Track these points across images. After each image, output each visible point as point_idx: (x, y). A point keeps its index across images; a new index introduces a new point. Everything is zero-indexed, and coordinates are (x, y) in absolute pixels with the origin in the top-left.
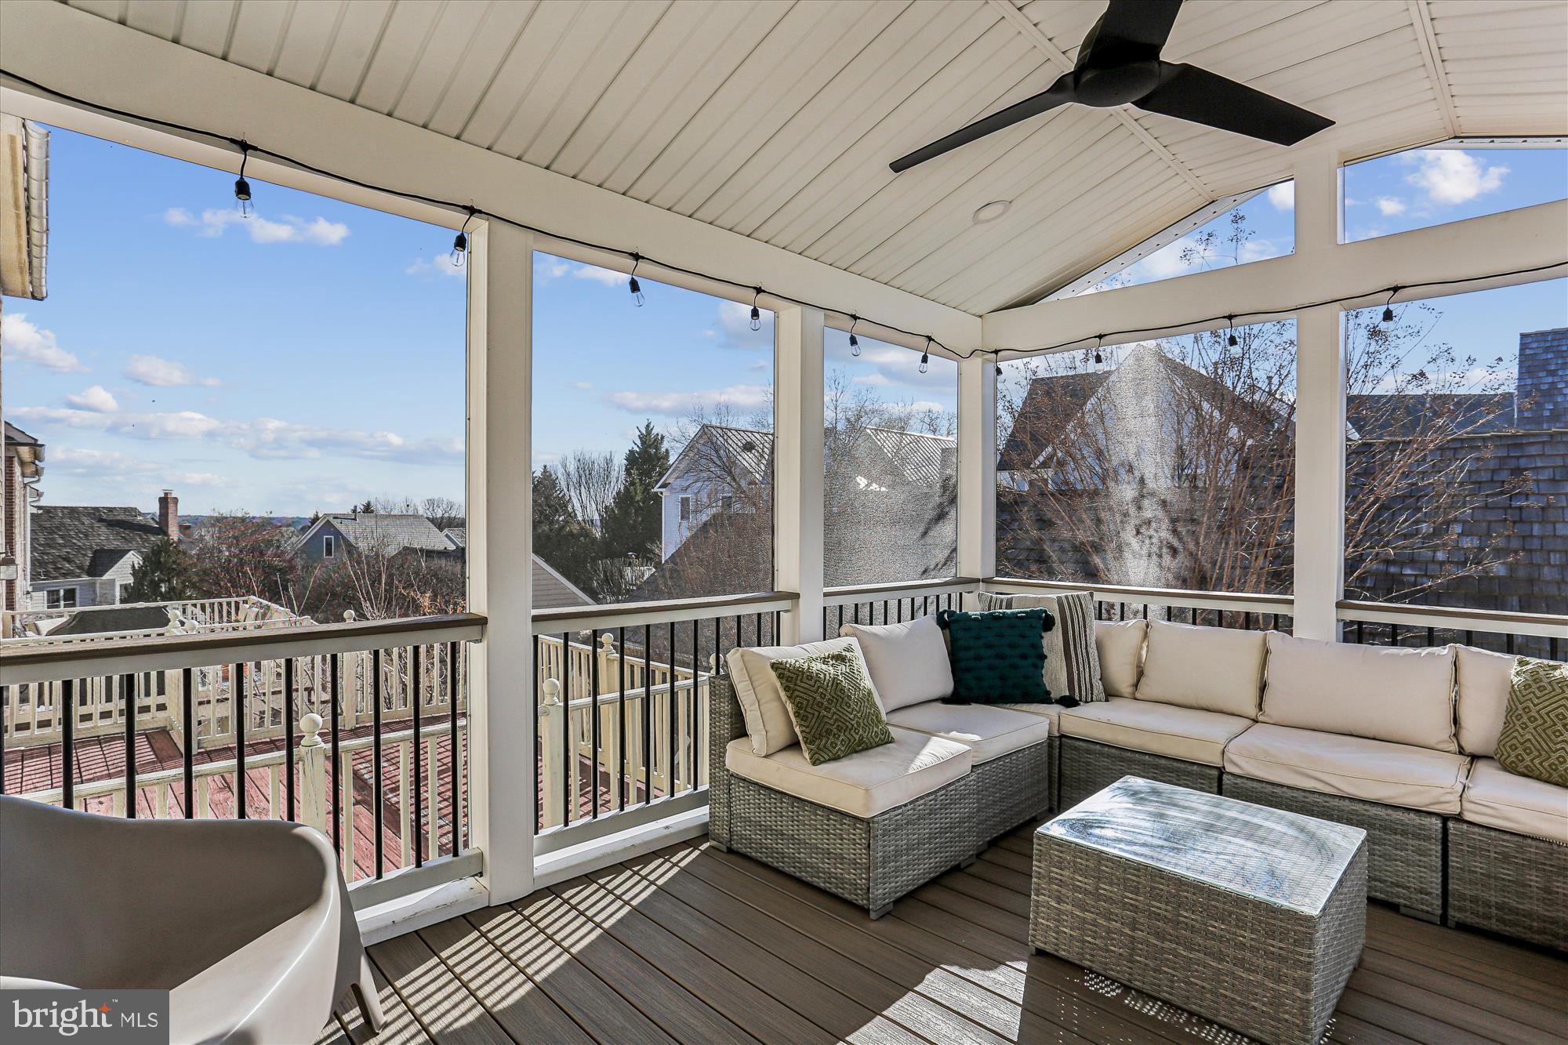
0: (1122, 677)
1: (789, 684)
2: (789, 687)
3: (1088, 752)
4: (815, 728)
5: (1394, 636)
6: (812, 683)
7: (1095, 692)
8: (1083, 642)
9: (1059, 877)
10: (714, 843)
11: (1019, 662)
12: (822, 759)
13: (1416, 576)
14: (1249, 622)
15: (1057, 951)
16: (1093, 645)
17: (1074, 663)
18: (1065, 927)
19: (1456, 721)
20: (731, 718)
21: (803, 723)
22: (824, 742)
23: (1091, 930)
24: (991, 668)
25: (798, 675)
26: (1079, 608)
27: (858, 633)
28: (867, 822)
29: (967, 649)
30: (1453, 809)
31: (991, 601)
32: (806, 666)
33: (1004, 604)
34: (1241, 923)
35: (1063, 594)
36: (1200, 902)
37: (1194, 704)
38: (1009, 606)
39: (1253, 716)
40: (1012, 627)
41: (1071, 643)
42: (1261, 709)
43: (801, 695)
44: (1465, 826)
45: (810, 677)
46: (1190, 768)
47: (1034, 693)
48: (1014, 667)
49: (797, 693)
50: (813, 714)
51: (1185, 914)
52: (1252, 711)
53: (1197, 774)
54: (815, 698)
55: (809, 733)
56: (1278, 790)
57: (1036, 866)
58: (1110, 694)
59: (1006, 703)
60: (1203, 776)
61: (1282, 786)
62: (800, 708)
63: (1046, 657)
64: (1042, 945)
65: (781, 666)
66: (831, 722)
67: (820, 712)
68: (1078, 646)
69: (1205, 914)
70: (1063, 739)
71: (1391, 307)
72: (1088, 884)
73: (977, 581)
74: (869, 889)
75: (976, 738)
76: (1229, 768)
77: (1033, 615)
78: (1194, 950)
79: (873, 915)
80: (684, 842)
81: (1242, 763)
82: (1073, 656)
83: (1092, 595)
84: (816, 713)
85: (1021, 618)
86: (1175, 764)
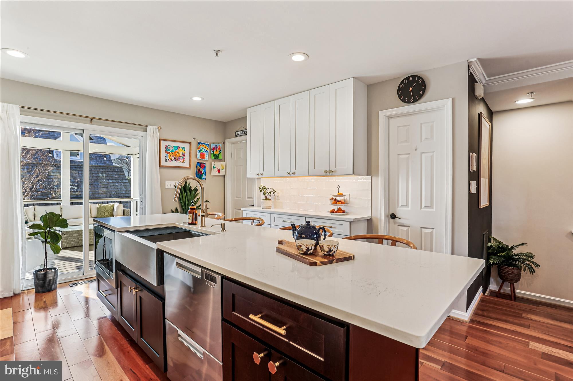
19: (91, 213)
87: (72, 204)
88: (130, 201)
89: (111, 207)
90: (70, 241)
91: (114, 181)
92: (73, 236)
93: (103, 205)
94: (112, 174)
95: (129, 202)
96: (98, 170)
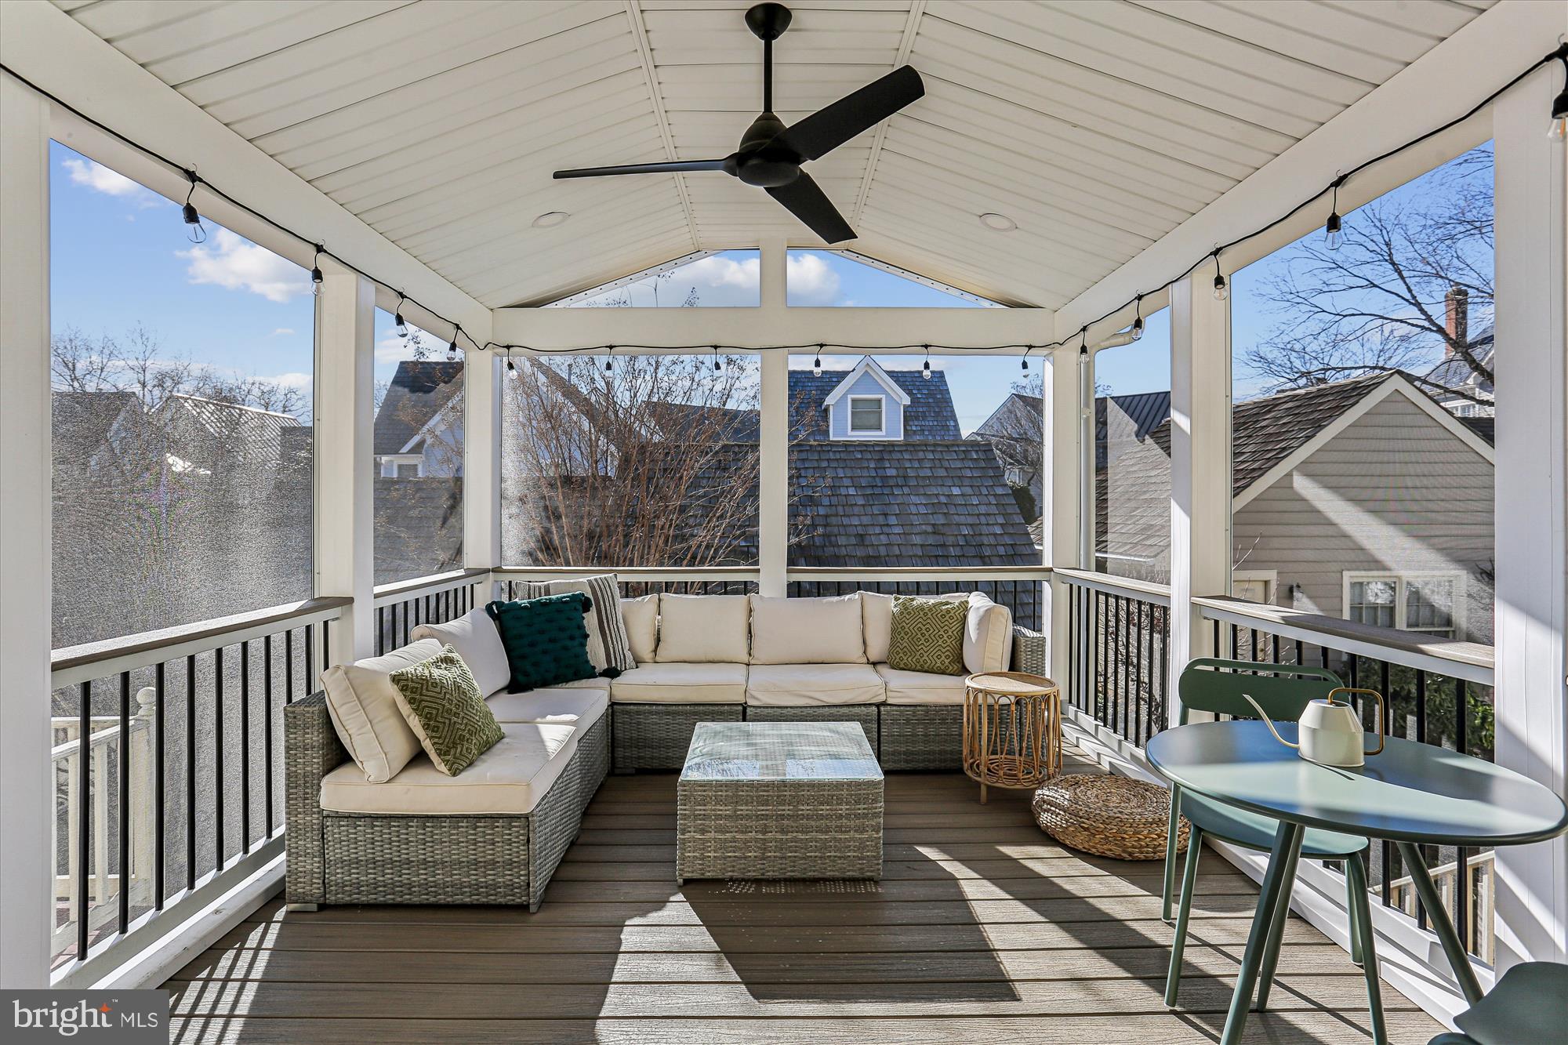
0: (644, 647)
1: (413, 695)
2: (415, 699)
3: (638, 713)
4: (448, 736)
5: (820, 590)
6: (438, 690)
7: (627, 661)
8: (614, 619)
9: (703, 812)
10: (292, 906)
11: (569, 643)
12: (461, 768)
13: (748, 547)
14: (725, 588)
15: (703, 874)
16: (621, 621)
17: (609, 639)
18: (710, 852)
19: (864, 642)
20: (323, 749)
21: (434, 734)
22: (459, 750)
23: (731, 847)
24: (545, 652)
25: (422, 684)
26: (608, 589)
27: (436, 634)
28: (526, 817)
29: (521, 636)
30: (882, 698)
31: (529, 589)
32: (427, 673)
33: (543, 591)
34: (840, 801)
35: (592, 577)
36: (812, 796)
37: (704, 659)
38: (547, 593)
39: (747, 662)
40: (559, 611)
41: (605, 621)
42: (750, 655)
43: (430, 704)
44: (889, 708)
45: (435, 685)
46: (722, 708)
47: (582, 671)
48: (566, 648)
49: (424, 704)
50: (444, 723)
51: (802, 808)
52: (745, 658)
53: (728, 712)
54: (444, 706)
55: (441, 744)
56: (784, 711)
57: (681, 810)
58: (638, 662)
59: (558, 684)
60: (731, 713)
61: (787, 707)
62: (430, 719)
63: (588, 636)
64: (689, 875)
65: (403, 678)
66: (463, 727)
67: (450, 720)
68: (611, 623)
69: (816, 803)
70: (615, 707)
71: (820, 357)
72: (726, 810)
73: (487, 571)
74: (528, 884)
75: (573, 717)
76: (751, 702)
77: (574, 598)
78: (809, 832)
79: (533, 909)
80: (245, 921)
81: (761, 697)
82: (608, 632)
83: (616, 575)
84: (447, 721)
85: (566, 602)
86: (711, 708)
87: (796, 590)
88: (1040, 582)
89: (951, 618)
90: (722, 845)
91: (969, 491)
92: (734, 817)
93: (920, 600)
94: (960, 468)
95: (1035, 588)
96: (921, 455)
